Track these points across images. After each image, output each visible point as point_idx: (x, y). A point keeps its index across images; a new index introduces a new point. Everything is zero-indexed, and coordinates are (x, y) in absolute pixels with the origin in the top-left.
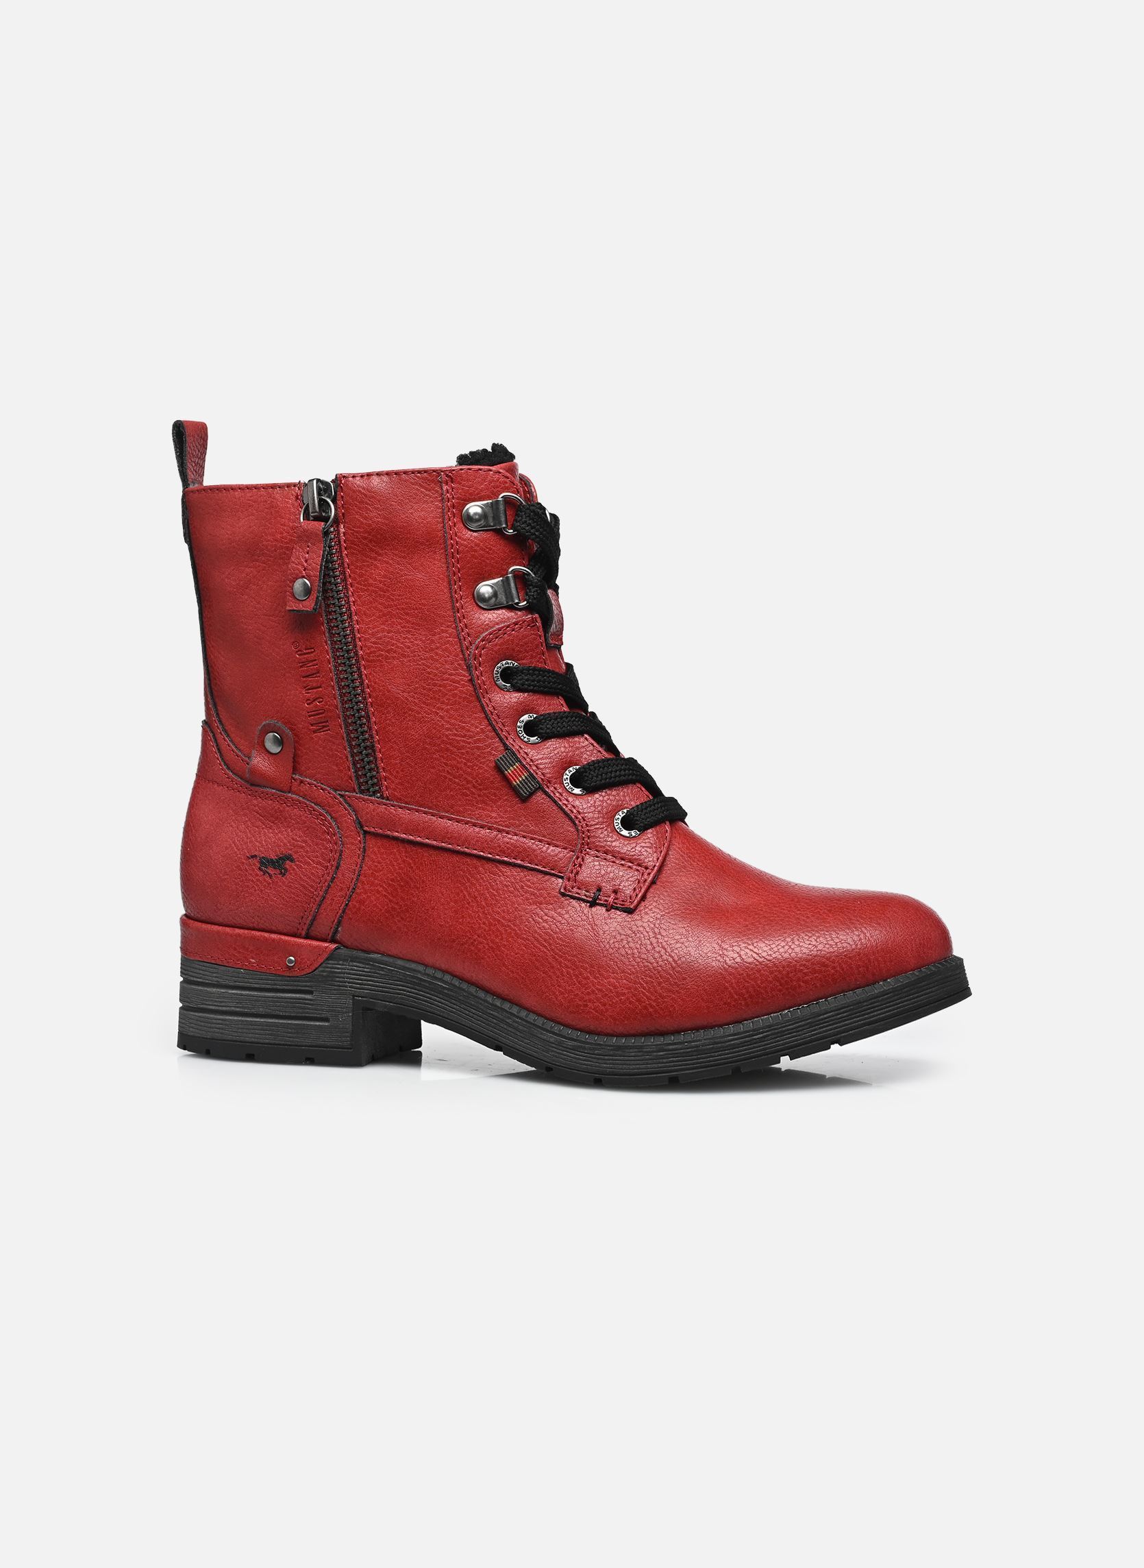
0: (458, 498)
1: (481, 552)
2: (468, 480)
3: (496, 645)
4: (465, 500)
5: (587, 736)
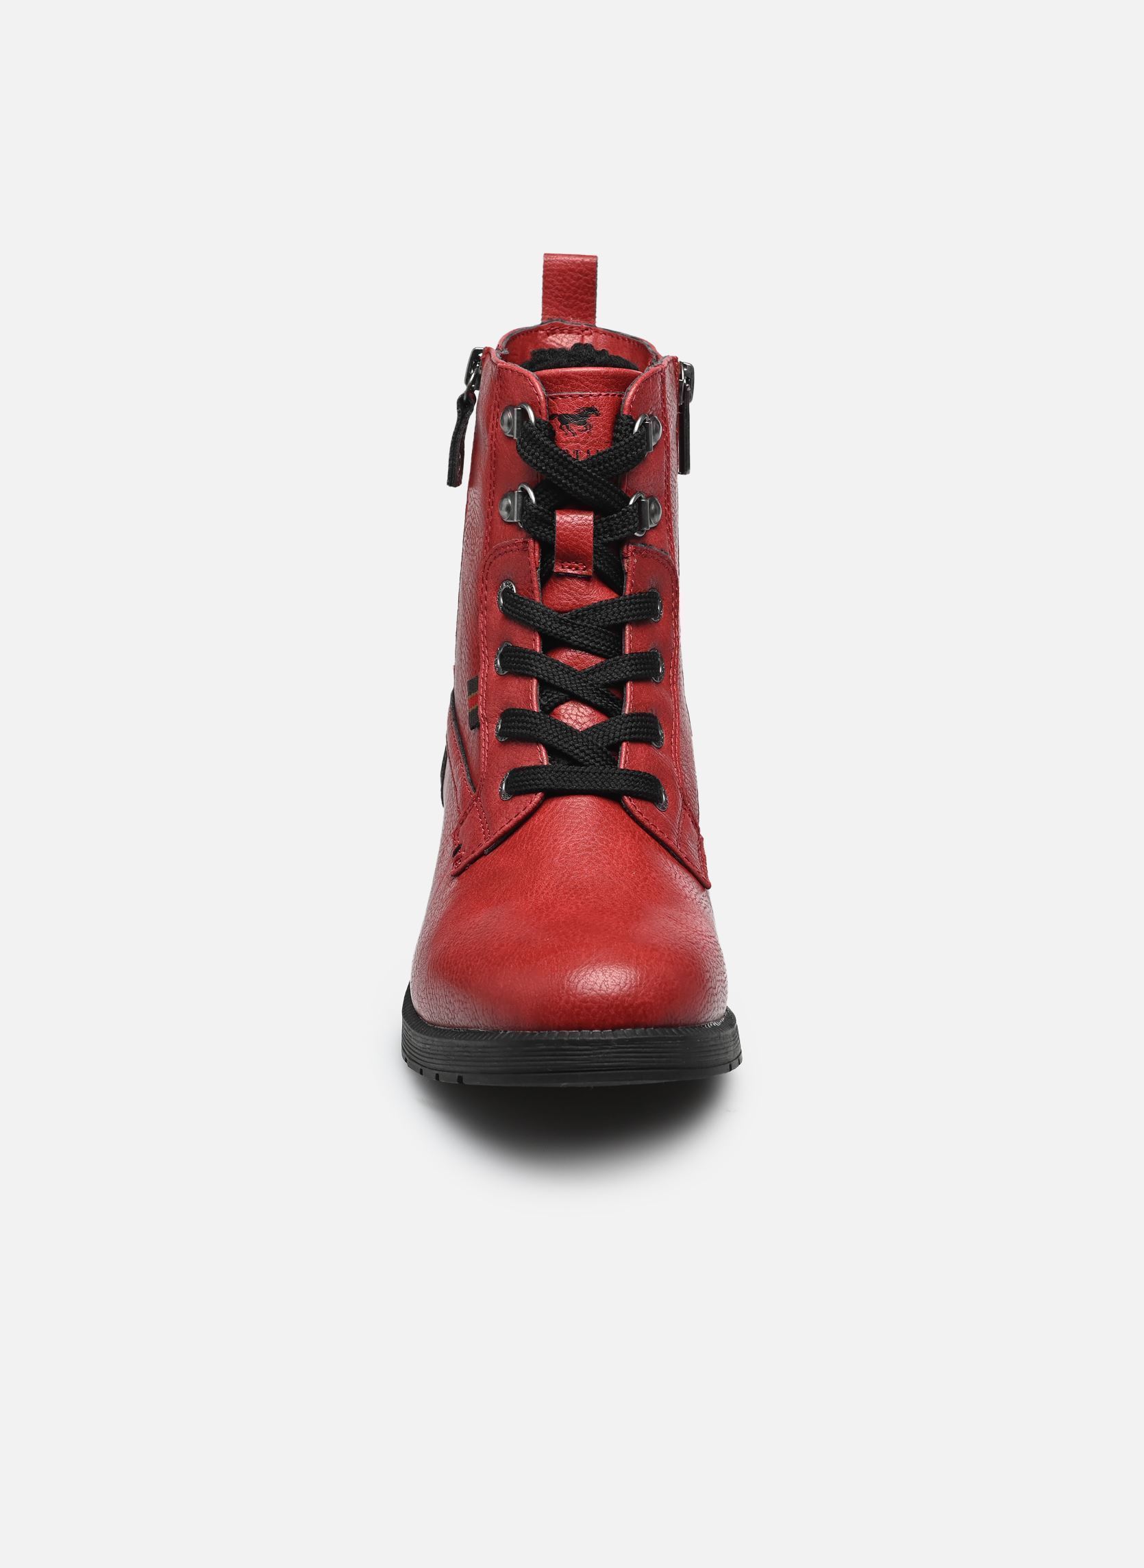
1: (508, 461)
2: (507, 381)
3: (498, 562)
4: (504, 402)
5: (535, 682)
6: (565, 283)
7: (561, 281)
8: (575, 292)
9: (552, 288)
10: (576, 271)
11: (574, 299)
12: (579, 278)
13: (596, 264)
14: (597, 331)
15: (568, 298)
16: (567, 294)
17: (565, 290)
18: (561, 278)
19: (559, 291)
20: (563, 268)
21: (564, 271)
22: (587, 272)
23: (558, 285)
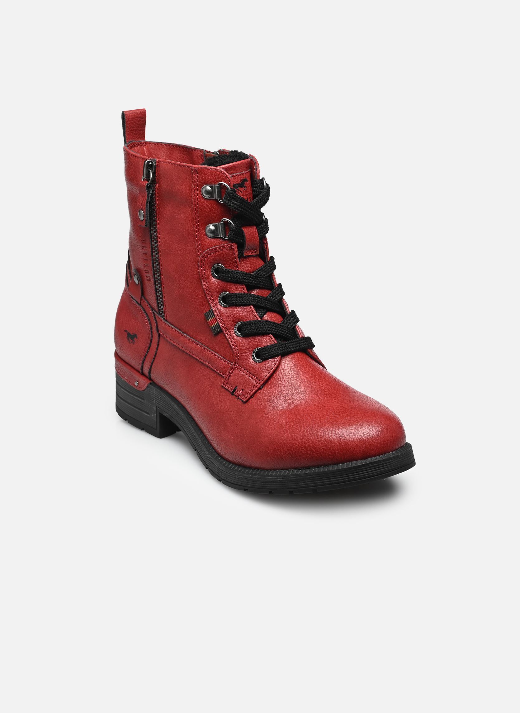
0: (199, 182)
1: (209, 210)
2: (204, 173)
3: (212, 256)
4: (203, 183)
5: (252, 306)
6: (134, 123)
7: (133, 123)
8: (138, 127)
9: (129, 127)
10: (139, 117)
11: (138, 130)
12: (140, 120)
13: (145, 113)
14: (147, 142)
15: (135, 130)
16: (135, 129)
17: (134, 127)
18: (132, 121)
19: (132, 127)
20: (133, 117)
21: (133, 118)
22: (143, 117)
23: (132, 125)
